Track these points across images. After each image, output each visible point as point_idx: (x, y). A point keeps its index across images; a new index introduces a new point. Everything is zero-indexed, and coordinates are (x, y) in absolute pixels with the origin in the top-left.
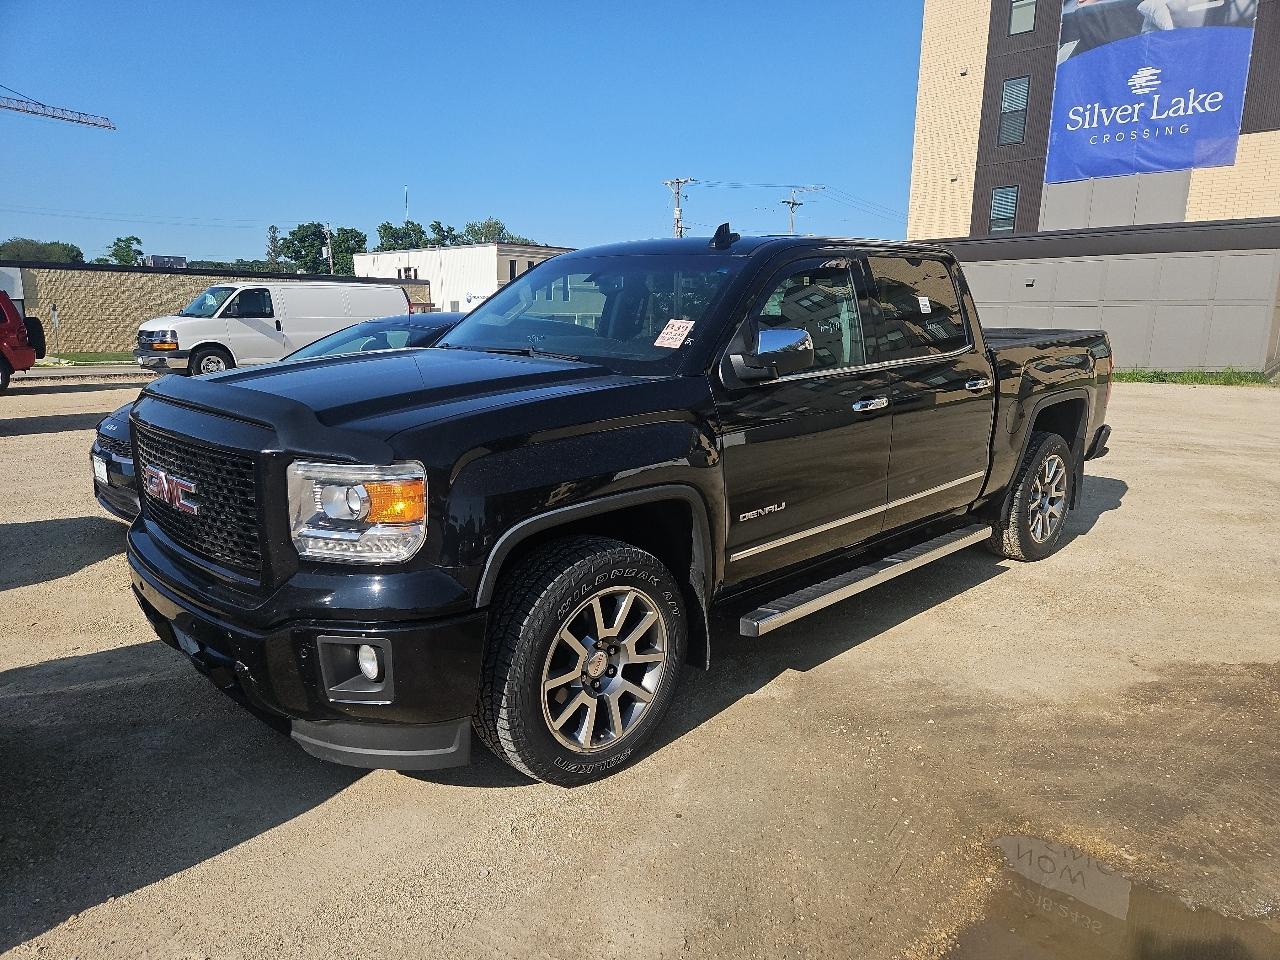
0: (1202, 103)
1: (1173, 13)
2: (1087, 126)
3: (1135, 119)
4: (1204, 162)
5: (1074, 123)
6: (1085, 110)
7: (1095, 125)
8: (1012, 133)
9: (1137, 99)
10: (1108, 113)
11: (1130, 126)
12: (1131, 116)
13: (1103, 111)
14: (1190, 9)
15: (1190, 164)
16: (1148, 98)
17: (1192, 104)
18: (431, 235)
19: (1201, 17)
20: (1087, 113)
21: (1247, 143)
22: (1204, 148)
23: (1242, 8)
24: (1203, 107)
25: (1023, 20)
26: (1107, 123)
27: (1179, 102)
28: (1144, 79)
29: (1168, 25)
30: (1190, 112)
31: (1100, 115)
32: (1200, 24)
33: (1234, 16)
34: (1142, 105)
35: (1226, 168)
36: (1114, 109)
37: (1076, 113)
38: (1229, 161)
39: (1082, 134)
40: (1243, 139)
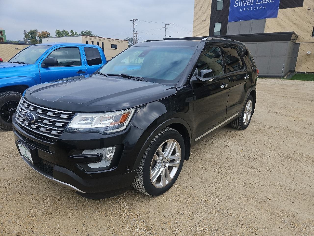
2: (239, 6)
3: (252, 4)
4: (269, 17)
5: (236, 5)
7: (241, 5)
8: (220, 7)
10: (245, 2)
11: (250, 6)
15: (265, 17)
18: (70, 34)
20: (240, 2)
22: (269, 13)
24: (270, 1)
26: (245, 5)
30: (266, 2)
31: (243, 3)
35: (275, 19)
36: (246, 1)
37: (237, 2)
38: (276, 16)
39: (238, 8)
40: (280, 10)
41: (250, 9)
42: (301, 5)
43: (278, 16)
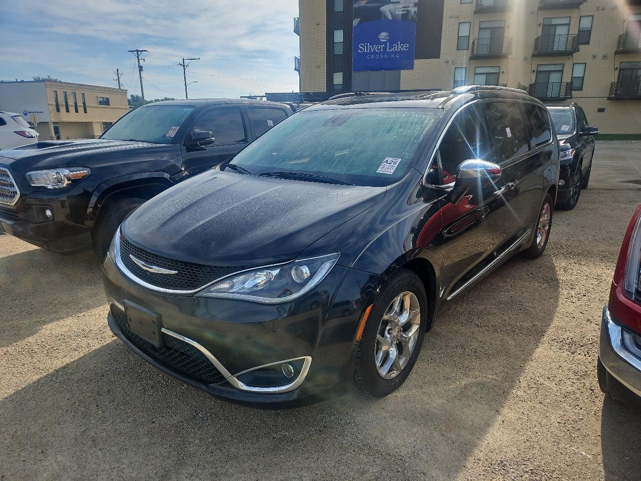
0: (402, 47)
1: (391, 13)
2: (366, 51)
3: (382, 51)
4: (404, 68)
5: (361, 50)
6: (365, 45)
7: (368, 51)
8: (339, 50)
9: (381, 43)
10: (373, 48)
11: (380, 53)
12: (380, 49)
13: (371, 46)
14: (396, 13)
15: (399, 68)
16: (385, 43)
17: (399, 47)
19: (400, 16)
20: (365, 47)
21: (417, 63)
22: (405, 63)
23: (412, 15)
24: (403, 49)
25: (339, 6)
26: (372, 51)
27: (395, 46)
28: (383, 36)
29: (390, 18)
30: (399, 50)
31: (370, 47)
32: (400, 19)
33: (410, 18)
34: (384, 45)
35: (412, 71)
36: (374, 46)
37: (362, 46)
38: (412, 68)
39: (364, 54)
40: (415, 61)
41: (380, 57)
42: (438, 56)
43: (414, 67)
